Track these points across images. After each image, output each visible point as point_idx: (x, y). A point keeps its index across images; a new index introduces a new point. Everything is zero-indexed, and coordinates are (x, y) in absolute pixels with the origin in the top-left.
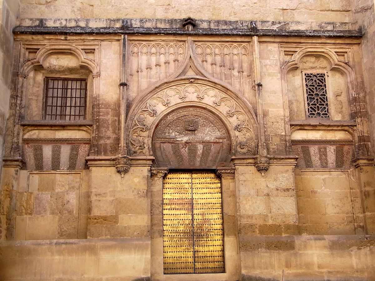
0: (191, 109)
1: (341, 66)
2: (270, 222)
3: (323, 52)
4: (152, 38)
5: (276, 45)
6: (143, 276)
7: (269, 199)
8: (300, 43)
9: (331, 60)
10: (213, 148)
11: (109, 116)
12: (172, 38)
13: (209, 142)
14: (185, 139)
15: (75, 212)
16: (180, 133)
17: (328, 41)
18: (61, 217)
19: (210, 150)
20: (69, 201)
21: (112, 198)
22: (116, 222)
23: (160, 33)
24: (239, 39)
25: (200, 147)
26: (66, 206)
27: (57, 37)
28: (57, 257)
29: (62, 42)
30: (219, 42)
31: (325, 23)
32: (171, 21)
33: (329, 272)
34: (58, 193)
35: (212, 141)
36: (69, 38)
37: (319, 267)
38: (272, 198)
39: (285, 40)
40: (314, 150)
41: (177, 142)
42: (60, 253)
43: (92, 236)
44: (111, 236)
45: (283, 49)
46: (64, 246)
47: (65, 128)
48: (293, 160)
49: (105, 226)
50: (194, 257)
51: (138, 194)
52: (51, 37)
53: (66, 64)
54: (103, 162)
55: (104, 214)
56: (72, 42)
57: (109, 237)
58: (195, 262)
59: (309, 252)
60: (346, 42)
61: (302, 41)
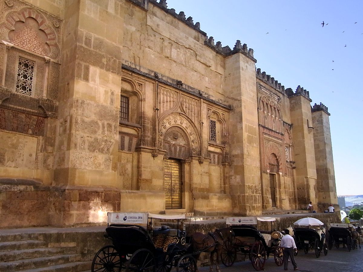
0: (176, 128)
1: (222, 120)
2: (202, 187)
3: (218, 112)
4: (167, 87)
5: (206, 104)
6: (163, 210)
7: (202, 176)
8: (213, 106)
9: (219, 116)
10: (183, 149)
11: (149, 125)
12: (174, 89)
13: (181, 146)
14: (174, 142)
15: (130, 175)
16: (172, 139)
17: (221, 108)
18: (124, 178)
19: (181, 150)
20: (127, 169)
21: (150, 170)
22: (151, 183)
23: (171, 86)
24: (196, 98)
25: (178, 147)
26: (127, 171)
27: (128, 72)
28: (130, 200)
29: (129, 76)
30: (189, 97)
31: (220, 100)
32: (173, 80)
33: (218, 209)
34: (123, 163)
35: (182, 145)
36: (133, 74)
37: (215, 207)
38: (203, 176)
39: (209, 103)
40: (212, 155)
41: (170, 144)
42: (131, 198)
43: (142, 189)
44: (149, 189)
45: (208, 107)
46: (132, 194)
47: (127, 127)
48: (209, 160)
49: (147, 184)
50: (172, 201)
51: (160, 169)
52: (126, 71)
53: (126, 88)
54: (147, 150)
55: (147, 178)
56: (133, 77)
57: (148, 190)
58: (172, 203)
59: (213, 200)
60: (226, 110)
61: (214, 105)
